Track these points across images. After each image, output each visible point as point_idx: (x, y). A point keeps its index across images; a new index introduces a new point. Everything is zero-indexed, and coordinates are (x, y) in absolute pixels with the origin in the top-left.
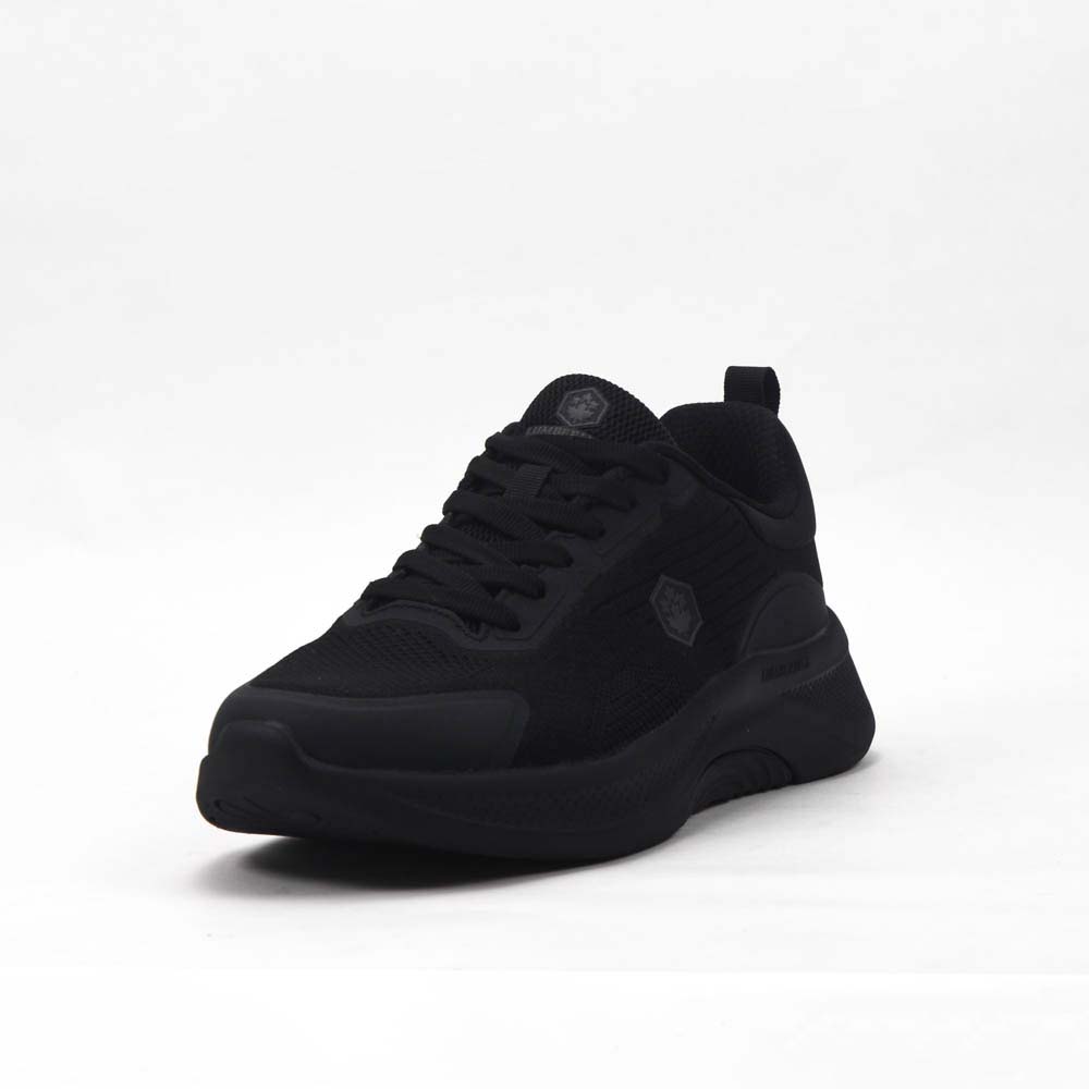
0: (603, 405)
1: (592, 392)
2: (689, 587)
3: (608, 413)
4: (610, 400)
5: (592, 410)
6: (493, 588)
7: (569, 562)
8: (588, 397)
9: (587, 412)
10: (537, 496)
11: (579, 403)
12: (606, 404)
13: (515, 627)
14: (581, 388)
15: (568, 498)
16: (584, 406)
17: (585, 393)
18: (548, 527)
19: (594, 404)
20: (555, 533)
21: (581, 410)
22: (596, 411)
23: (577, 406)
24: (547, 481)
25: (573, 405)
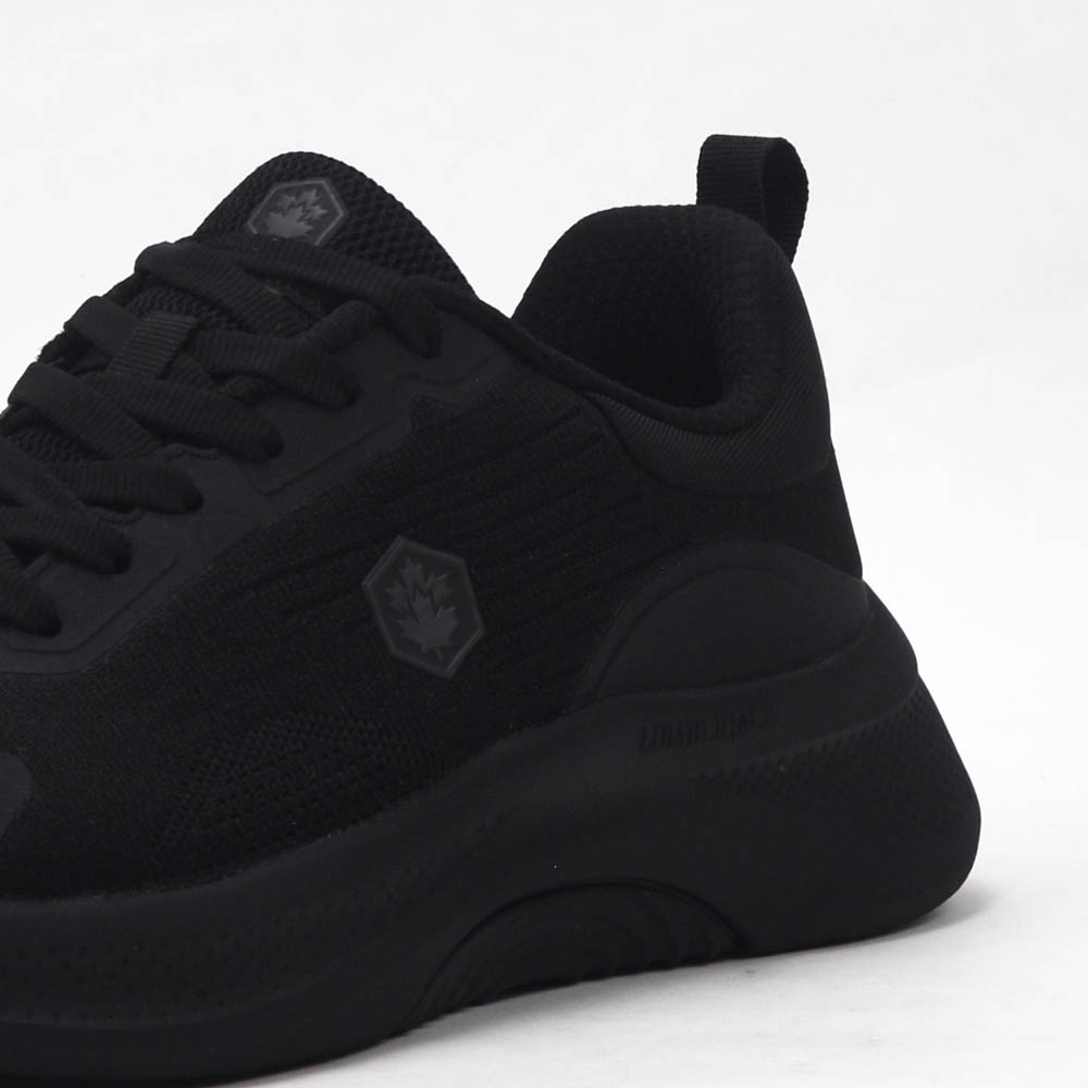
0: (334, 214)
1: (320, 189)
2: (459, 562)
3: (340, 230)
4: (348, 205)
5: (310, 222)
6: (25, 551)
7: (194, 503)
8: (312, 196)
9: (302, 224)
10: (163, 376)
11: (292, 206)
12: (341, 213)
13: (51, 628)
14: (303, 178)
15: (221, 377)
16: (299, 212)
17: (309, 188)
18: (163, 433)
19: (319, 211)
20: (174, 447)
21: (290, 221)
22: (318, 225)
23: (284, 212)
24: (187, 345)
25: (277, 210)
